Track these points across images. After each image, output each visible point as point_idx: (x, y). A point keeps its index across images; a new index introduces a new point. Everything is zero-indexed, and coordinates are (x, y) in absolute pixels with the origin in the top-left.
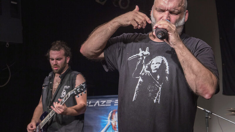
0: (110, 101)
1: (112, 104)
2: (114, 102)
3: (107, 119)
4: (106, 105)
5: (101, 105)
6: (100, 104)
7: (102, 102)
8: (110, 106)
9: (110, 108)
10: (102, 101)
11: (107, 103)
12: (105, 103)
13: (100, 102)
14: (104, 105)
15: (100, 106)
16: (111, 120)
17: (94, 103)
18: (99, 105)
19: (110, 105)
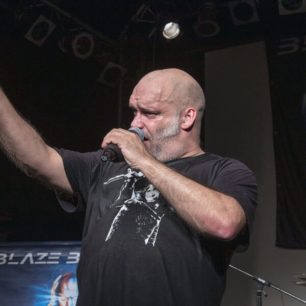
0: (57, 254)
1: (63, 260)
3: (49, 294)
4: (48, 263)
8: (56, 264)
9: (56, 268)
10: (39, 254)
11: (50, 258)
13: (35, 256)
15: (34, 264)
16: (58, 295)
18: (32, 262)
19: (57, 262)
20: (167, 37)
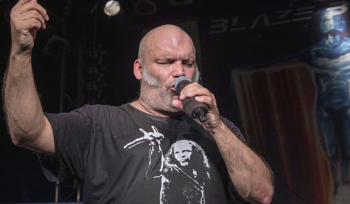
20: (108, 14)
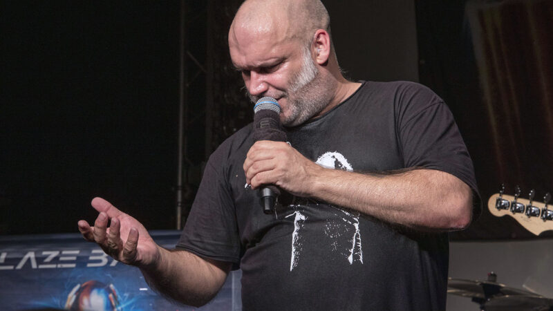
0: (73, 253)
2: (88, 257)
4: (59, 266)
5: (41, 267)
6: (40, 260)
7: (46, 257)
9: (72, 274)
10: (45, 253)
11: (62, 259)
12: (56, 260)
13: (39, 256)
14: (54, 266)
15: (38, 269)
17: (20, 260)
18: (34, 265)
19: (73, 265)
